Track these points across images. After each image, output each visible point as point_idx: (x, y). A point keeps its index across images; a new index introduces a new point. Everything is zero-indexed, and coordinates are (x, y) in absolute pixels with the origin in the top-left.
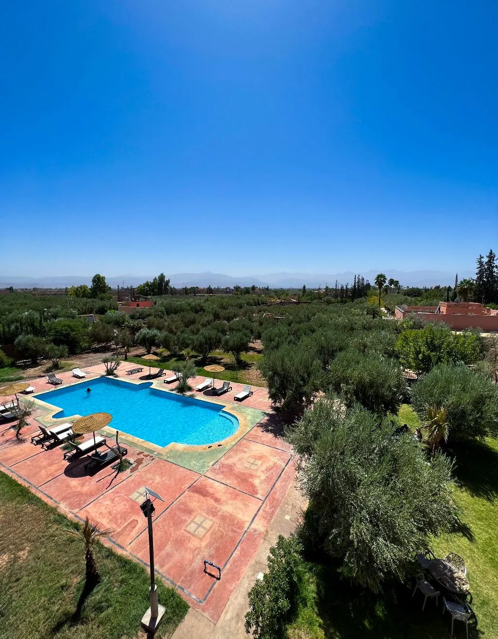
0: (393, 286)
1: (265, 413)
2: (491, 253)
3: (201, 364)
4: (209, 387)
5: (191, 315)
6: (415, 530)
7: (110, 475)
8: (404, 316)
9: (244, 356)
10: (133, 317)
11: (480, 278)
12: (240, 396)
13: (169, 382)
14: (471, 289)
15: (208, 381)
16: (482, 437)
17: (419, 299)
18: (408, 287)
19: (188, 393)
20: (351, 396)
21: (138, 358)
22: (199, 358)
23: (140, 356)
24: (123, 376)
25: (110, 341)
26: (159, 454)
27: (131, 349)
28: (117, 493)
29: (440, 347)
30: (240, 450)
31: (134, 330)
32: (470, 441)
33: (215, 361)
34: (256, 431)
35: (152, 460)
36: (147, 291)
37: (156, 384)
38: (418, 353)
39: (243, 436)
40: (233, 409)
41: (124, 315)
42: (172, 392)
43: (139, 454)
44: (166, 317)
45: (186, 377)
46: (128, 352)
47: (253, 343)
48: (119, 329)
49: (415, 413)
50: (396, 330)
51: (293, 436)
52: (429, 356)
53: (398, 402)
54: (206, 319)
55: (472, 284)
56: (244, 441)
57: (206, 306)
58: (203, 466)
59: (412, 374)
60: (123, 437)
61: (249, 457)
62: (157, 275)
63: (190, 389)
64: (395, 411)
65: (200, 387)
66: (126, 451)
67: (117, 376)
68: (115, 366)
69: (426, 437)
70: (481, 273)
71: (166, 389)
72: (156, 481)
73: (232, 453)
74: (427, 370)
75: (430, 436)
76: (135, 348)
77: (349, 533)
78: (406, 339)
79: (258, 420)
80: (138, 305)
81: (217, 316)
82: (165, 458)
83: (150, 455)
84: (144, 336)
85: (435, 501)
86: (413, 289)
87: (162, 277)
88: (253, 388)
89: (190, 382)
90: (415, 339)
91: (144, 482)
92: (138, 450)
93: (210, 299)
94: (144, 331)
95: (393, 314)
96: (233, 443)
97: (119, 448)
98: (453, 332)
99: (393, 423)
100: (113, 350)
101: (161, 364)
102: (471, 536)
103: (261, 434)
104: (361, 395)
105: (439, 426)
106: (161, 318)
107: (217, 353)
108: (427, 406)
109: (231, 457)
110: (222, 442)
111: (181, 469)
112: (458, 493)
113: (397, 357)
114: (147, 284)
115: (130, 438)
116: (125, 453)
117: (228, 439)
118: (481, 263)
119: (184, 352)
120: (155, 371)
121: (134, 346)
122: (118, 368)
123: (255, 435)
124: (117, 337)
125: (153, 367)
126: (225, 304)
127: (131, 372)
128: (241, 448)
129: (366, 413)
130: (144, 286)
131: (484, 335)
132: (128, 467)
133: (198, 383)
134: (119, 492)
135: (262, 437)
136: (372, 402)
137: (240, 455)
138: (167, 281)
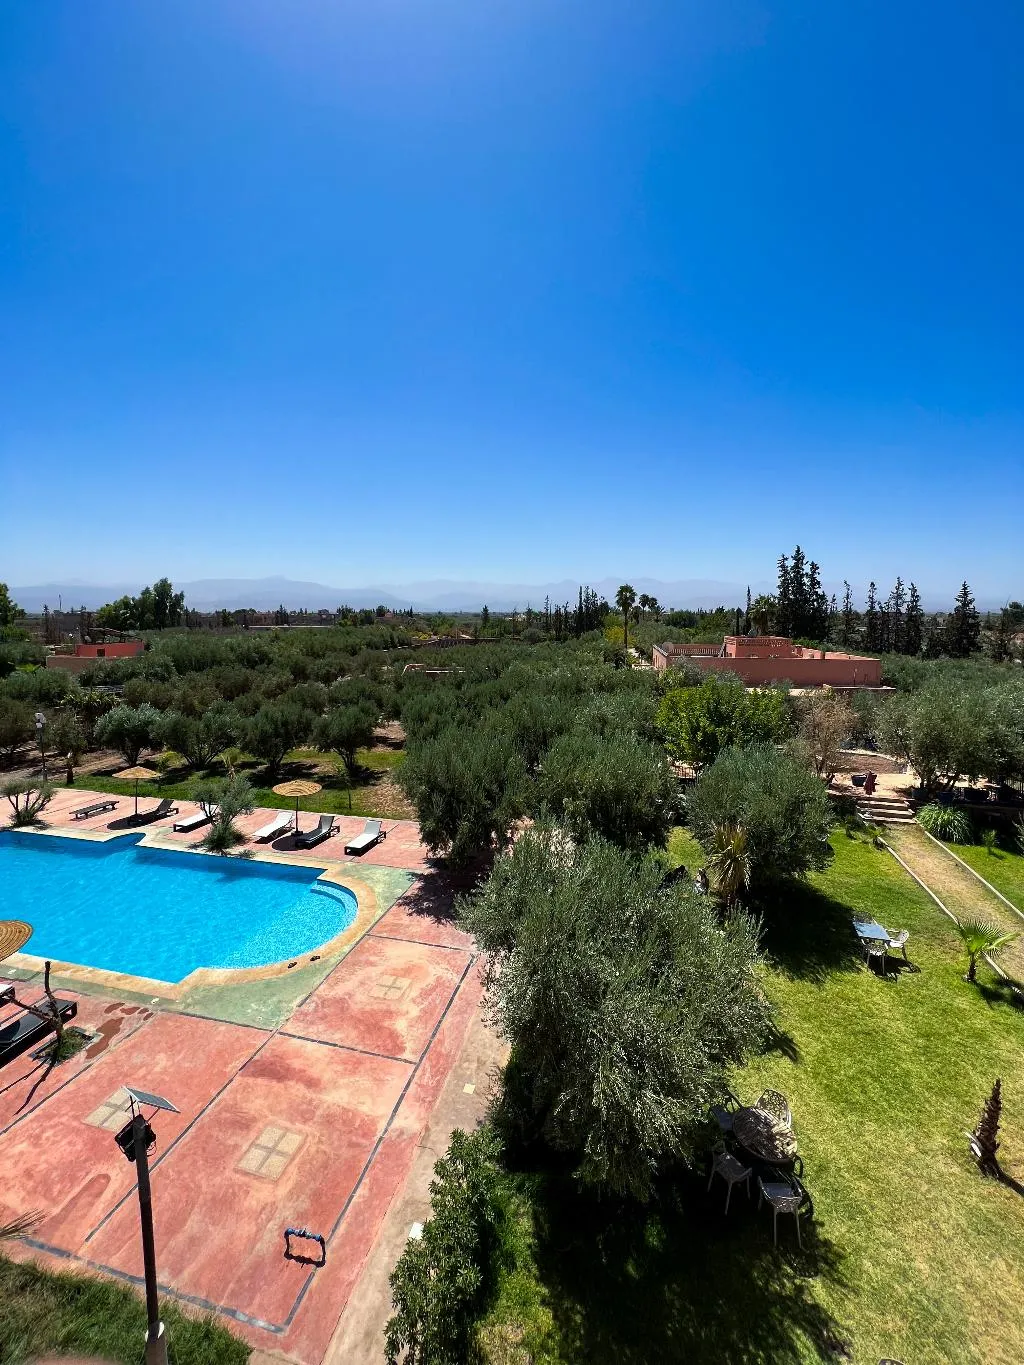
0: (647, 609)
1: (414, 874)
2: (798, 551)
3: (266, 780)
4: (286, 832)
5: (241, 673)
6: (706, 1062)
7: (27, 1076)
8: (669, 663)
9: (364, 757)
10: (87, 681)
11: (784, 594)
12: (359, 843)
13: (186, 829)
14: (773, 613)
15: (282, 819)
16: (801, 870)
17: (692, 631)
18: (672, 609)
19: (236, 850)
20: (583, 821)
21: (102, 779)
22: (260, 768)
23: (108, 773)
24: (62, 825)
25: (25, 741)
26: (165, 1001)
27: (85, 757)
28: (49, 1116)
29: (730, 718)
30: (360, 962)
31: (90, 711)
32: (784, 882)
33: (298, 772)
34: (394, 915)
35: (146, 1018)
36: (126, 619)
37: (152, 836)
38: (695, 730)
39: (366, 930)
40: (344, 873)
41: (64, 677)
42: (194, 851)
43: (109, 1010)
44: (175, 678)
45: (229, 812)
46: (77, 764)
47: (384, 727)
48: (50, 712)
49: (695, 841)
50: (657, 689)
51: (473, 915)
52: (713, 735)
53: (666, 824)
54: (275, 680)
55: (772, 605)
56: (370, 941)
57: (274, 650)
58: (277, 1011)
59: (686, 769)
60: (66, 974)
61: (382, 974)
62: (151, 582)
63: (240, 839)
64: (661, 842)
65: (266, 832)
66: (74, 1008)
67: (44, 826)
68: (40, 801)
69: (715, 884)
70: (784, 586)
71: (180, 844)
72: (158, 1069)
73: (343, 972)
74: (710, 760)
75: (722, 881)
76: (94, 755)
77: (591, 1095)
78: (673, 707)
79: (399, 892)
80: (101, 653)
81: (300, 674)
82: (181, 1008)
83: (141, 1009)
84: (121, 723)
85: (735, 1001)
86: (680, 614)
87: (164, 588)
88: (388, 825)
89: (239, 823)
90: (689, 703)
91: (126, 1076)
92: (107, 1000)
93: (282, 635)
94: (120, 712)
95: (650, 659)
96: (347, 949)
97: (52, 1004)
98: (751, 690)
99: (659, 864)
100: (34, 762)
101: (166, 787)
102: (794, 1050)
103: (406, 920)
104: (599, 816)
105: (735, 860)
106: (163, 679)
107: (302, 754)
108: (714, 827)
109: (343, 980)
110: (320, 950)
111: (223, 1028)
112: (772, 978)
113: (661, 740)
114: (125, 603)
115: (85, 973)
116: (69, 1012)
117: (332, 942)
118: (783, 567)
119: (223, 757)
120: (148, 805)
121: (92, 751)
122: (48, 806)
123: (396, 925)
124: (43, 730)
125: (144, 795)
126: (317, 647)
127: (86, 814)
128: (363, 958)
129: (613, 851)
130: (117, 608)
131: (795, 692)
132: (77, 1047)
133: (261, 825)
134: (54, 1116)
135: (408, 926)
136: (620, 828)
137: (361, 974)
138: (176, 595)
